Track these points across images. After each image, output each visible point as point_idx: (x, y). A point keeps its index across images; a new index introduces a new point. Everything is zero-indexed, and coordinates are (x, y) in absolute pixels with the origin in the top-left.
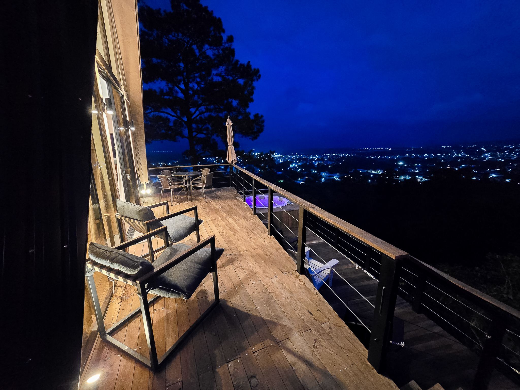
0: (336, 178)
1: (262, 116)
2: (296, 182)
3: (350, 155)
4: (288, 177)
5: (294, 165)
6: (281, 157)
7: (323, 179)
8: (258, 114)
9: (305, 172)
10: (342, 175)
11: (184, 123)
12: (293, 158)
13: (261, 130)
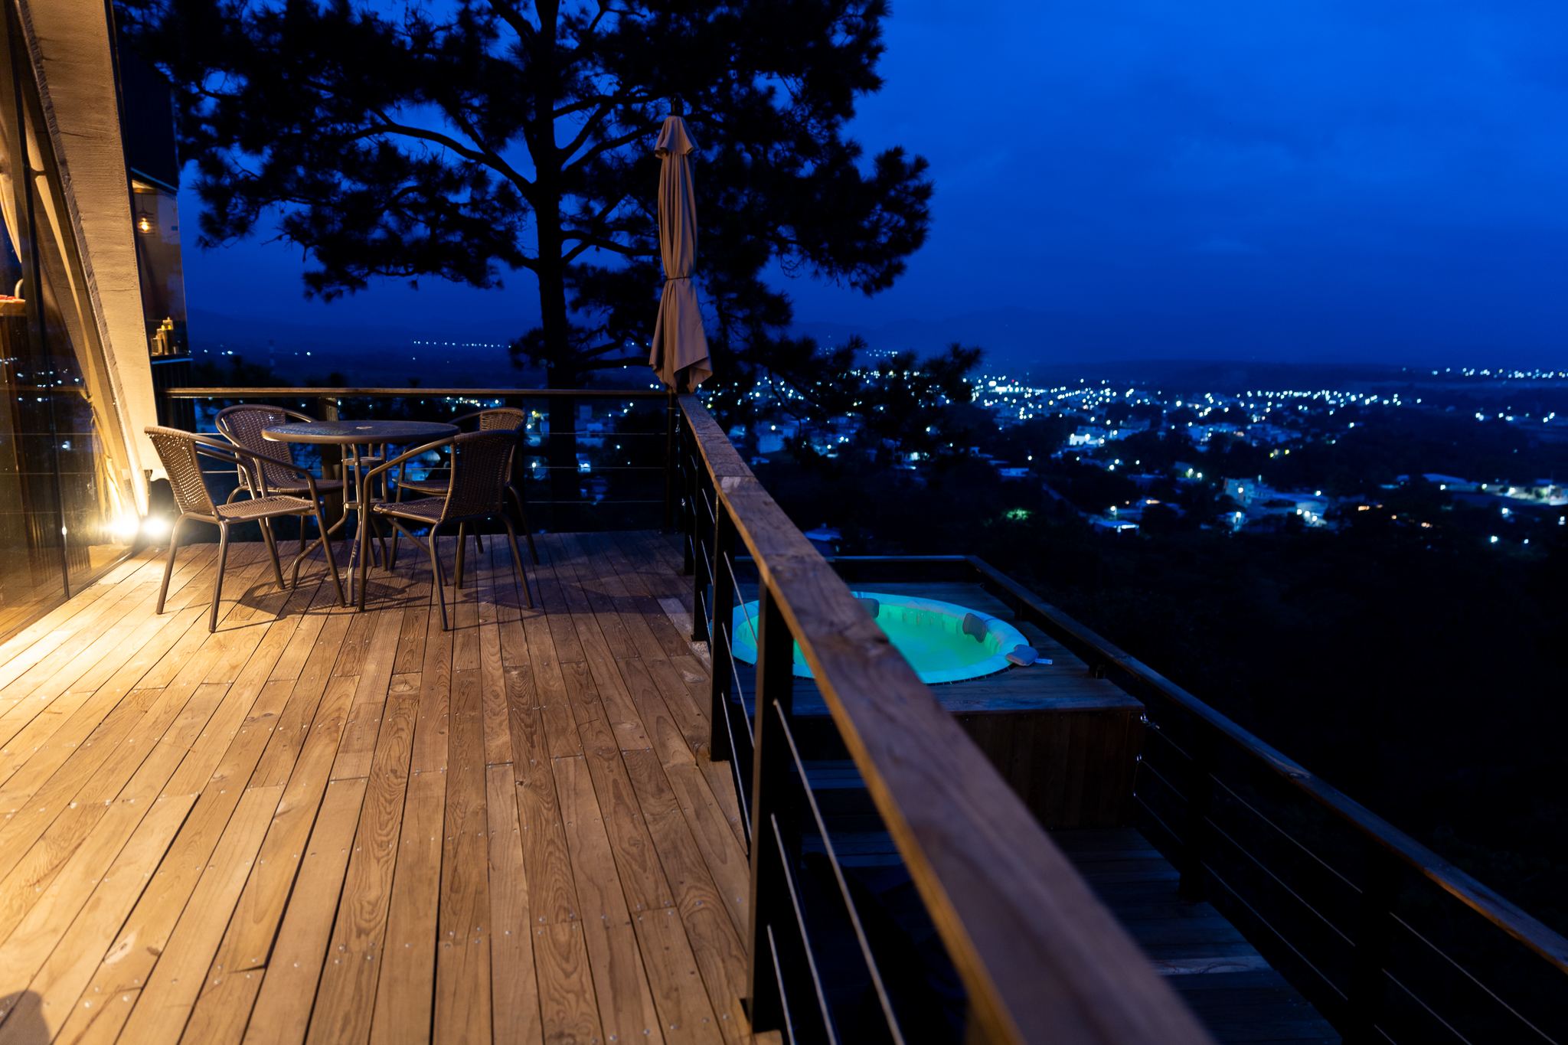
0: (1310, 514)
1: (921, 164)
2: (1094, 525)
3: (1386, 402)
4: (1056, 496)
5: (1088, 437)
6: (1026, 396)
7: (1239, 515)
8: (898, 152)
9: (1143, 476)
10: (1342, 499)
11: (519, 194)
12: (1087, 403)
13: (912, 238)
